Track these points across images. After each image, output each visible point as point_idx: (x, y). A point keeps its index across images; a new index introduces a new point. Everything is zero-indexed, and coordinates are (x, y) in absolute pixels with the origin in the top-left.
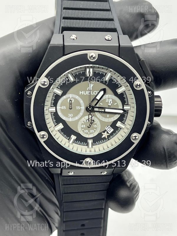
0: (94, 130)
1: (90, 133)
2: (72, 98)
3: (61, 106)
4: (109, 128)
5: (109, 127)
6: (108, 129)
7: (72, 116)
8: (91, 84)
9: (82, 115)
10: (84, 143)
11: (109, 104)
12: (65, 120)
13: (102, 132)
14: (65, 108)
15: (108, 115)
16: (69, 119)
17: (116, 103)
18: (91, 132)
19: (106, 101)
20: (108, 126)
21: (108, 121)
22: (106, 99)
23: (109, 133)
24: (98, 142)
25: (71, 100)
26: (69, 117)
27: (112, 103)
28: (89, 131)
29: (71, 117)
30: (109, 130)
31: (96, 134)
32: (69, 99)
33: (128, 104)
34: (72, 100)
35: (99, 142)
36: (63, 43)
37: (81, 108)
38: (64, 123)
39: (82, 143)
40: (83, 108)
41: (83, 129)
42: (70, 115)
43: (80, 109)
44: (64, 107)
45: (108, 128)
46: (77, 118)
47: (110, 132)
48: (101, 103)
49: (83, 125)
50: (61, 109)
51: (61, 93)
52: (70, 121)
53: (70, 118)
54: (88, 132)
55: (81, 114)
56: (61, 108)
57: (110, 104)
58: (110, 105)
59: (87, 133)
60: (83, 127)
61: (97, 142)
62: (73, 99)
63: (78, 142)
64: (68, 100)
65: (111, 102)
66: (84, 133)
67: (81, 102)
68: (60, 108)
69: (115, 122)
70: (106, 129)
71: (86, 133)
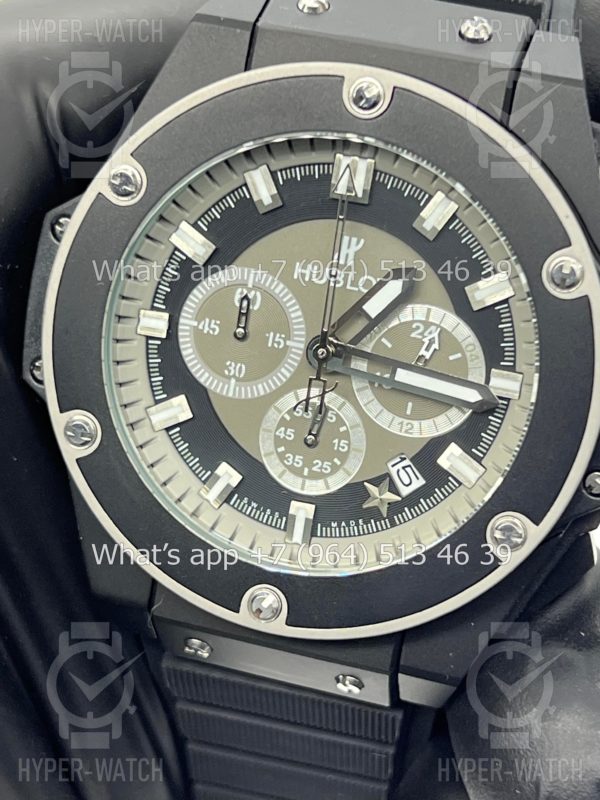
0: (334, 463)
1: (314, 476)
2: (255, 287)
3: (199, 317)
4: (408, 469)
5: (407, 462)
6: (402, 472)
7: (240, 372)
8: (354, 240)
9: (290, 380)
10: (272, 514)
11: (422, 352)
12: (207, 385)
13: (368, 481)
14: (214, 330)
15: (410, 404)
16: (225, 386)
17: (459, 355)
18: (315, 469)
19: (413, 335)
20: (403, 459)
21: (406, 432)
22: (413, 322)
23: (398, 494)
24: (339, 526)
25: (246, 297)
26: (229, 378)
27: (435, 346)
28: (308, 463)
29: (234, 376)
30: (407, 481)
31: (337, 483)
32: (239, 290)
33: (512, 369)
34: (255, 296)
35: (343, 524)
36: (257, 20)
37: (288, 343)
38: (199, 397)
39: (265, 511)
40: (298, 345)
41: (281, 449)
42: (235, 368)
43: (286, 347)
44: (212, 327)
45: (404, 468)
46: (261, 389)
47: (405, 491)
48: (384, 340)
49: (283, 429)
50: (197, 332)
51: (204, 250)
52: (231, 395)
53: (233, 381)
54: (302, 469)
55: (285, 372)
56: (196, 328)
57: (427, 349)
58: (428, 355)
59: (298, 472)
60: (282, 435)
61: (334, 525)
62: (258, 294)
63: (249, 504)
64: (238, 297)
65: (431, 342)
66: (281, 468)
67: (295, 314)
68: (195, 324)
69: (438, 445)
70: (393, 471)
71: (292, 469)
